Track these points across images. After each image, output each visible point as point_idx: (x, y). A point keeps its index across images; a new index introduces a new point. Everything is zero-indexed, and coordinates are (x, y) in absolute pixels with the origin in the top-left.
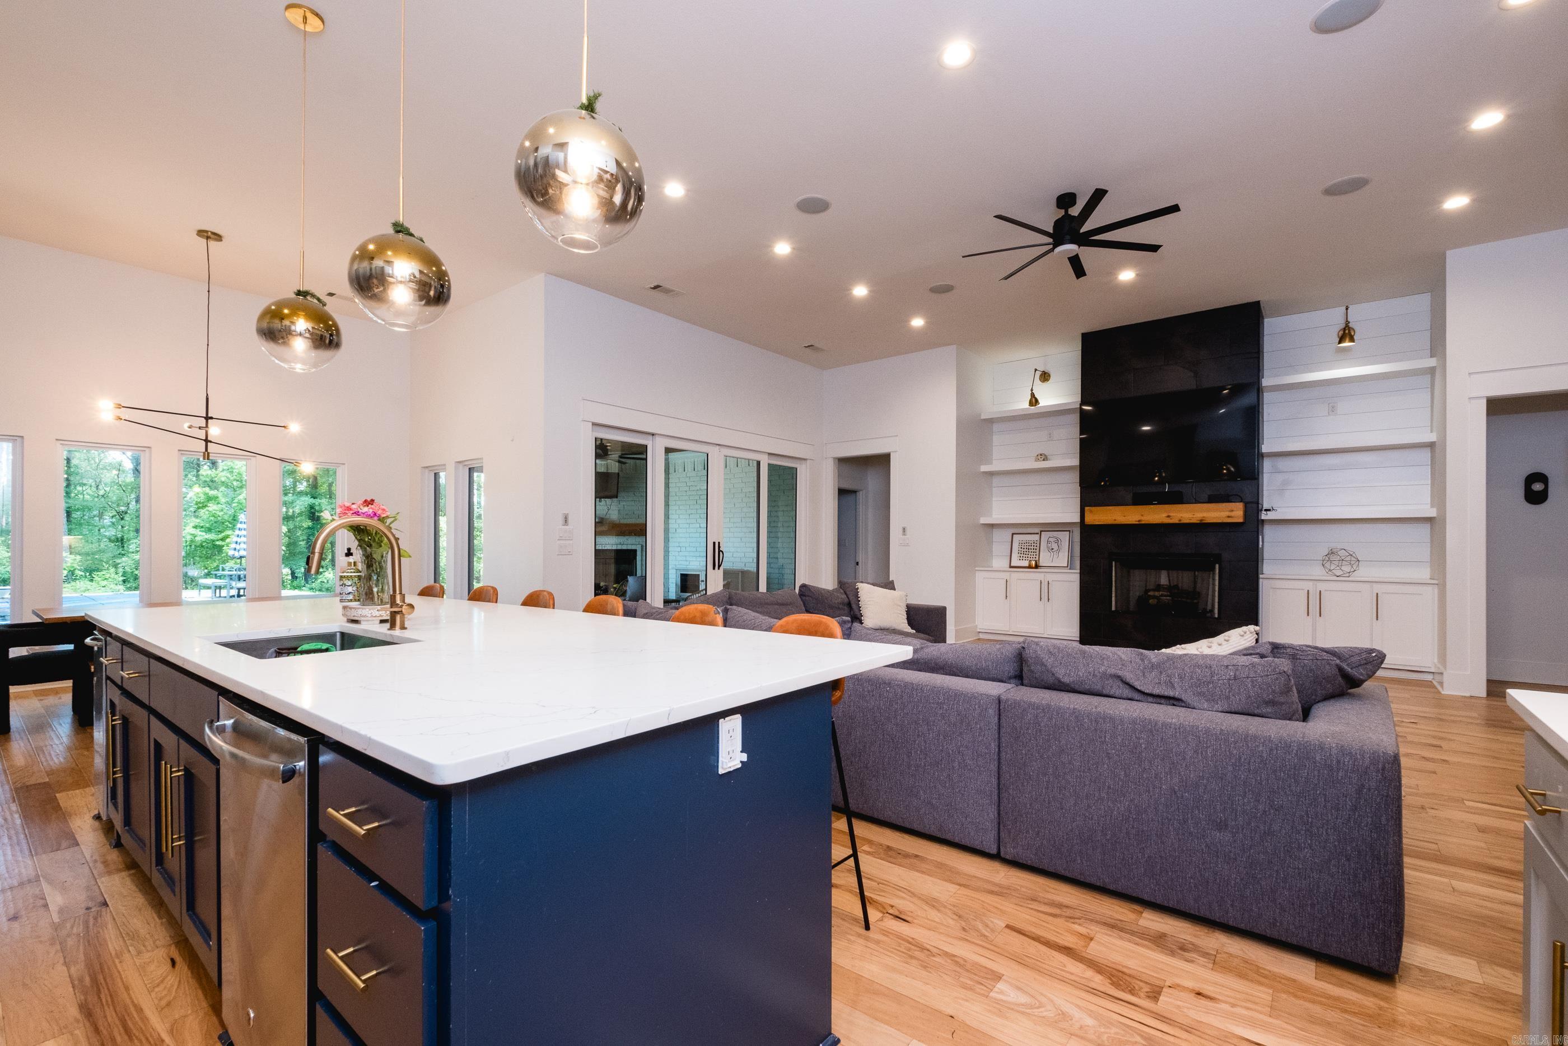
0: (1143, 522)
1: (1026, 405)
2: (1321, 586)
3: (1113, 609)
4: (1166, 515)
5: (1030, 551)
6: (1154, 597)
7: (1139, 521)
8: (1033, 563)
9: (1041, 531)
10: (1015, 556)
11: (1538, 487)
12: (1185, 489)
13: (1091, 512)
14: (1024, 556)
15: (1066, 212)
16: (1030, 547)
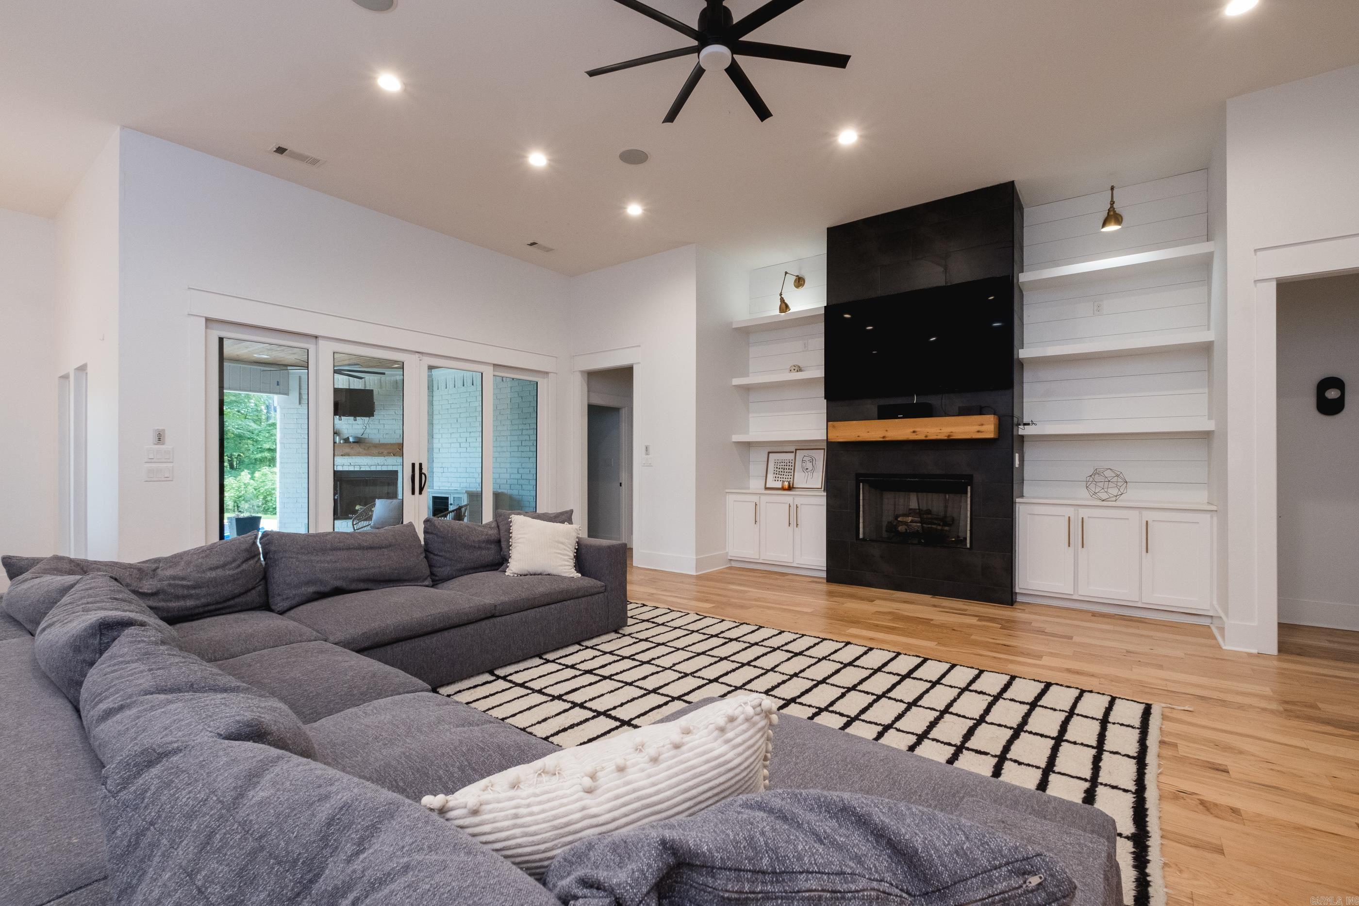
0: (887, 439)
1: (777, 312)
2: (1084, 513)
3: (861, 536)
4: (912, 430)
5: (785, 471)
6: (906, 523)
7: (884, 437)
8: (786, 484)
9: (796, 450)
10: (770, 476)
11: (1332, 394)
12: (934, 400)
13: (834, 427)
14: (780, 476)
16: (785, 467)
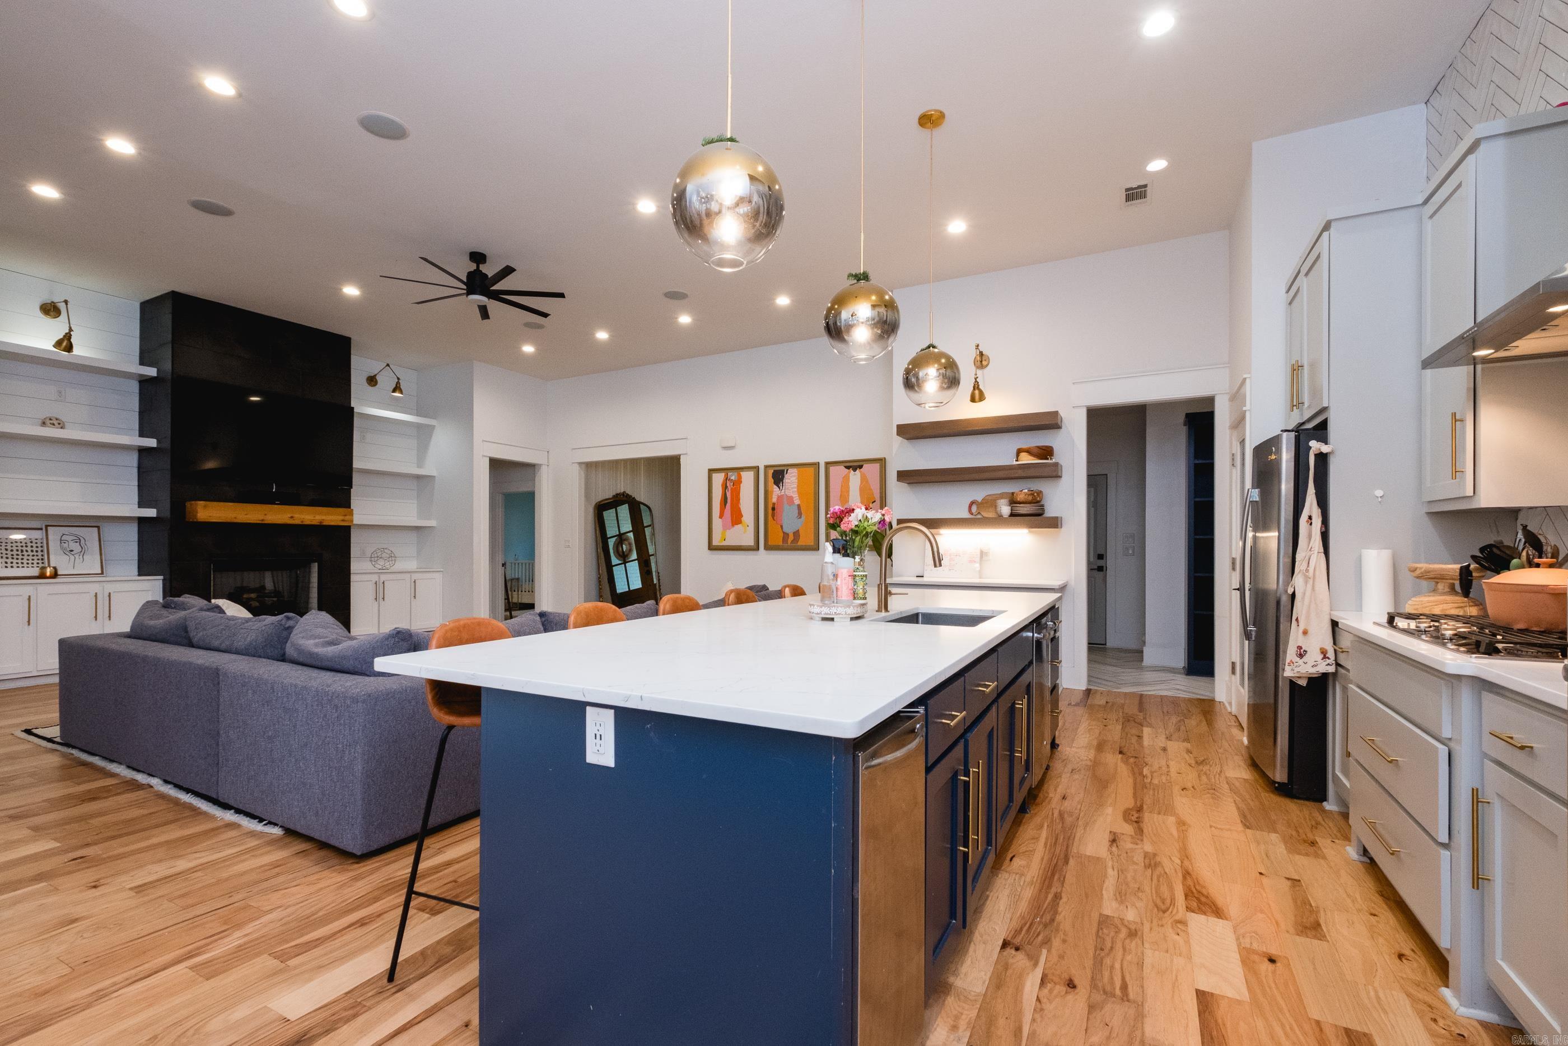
1: (49, 347)
2: (383, 577)
4: (289, 516)
7: (263, 520)
8: (46, 571)
13: (205, 507)
15: (478, 267)
